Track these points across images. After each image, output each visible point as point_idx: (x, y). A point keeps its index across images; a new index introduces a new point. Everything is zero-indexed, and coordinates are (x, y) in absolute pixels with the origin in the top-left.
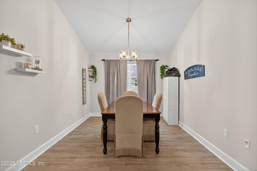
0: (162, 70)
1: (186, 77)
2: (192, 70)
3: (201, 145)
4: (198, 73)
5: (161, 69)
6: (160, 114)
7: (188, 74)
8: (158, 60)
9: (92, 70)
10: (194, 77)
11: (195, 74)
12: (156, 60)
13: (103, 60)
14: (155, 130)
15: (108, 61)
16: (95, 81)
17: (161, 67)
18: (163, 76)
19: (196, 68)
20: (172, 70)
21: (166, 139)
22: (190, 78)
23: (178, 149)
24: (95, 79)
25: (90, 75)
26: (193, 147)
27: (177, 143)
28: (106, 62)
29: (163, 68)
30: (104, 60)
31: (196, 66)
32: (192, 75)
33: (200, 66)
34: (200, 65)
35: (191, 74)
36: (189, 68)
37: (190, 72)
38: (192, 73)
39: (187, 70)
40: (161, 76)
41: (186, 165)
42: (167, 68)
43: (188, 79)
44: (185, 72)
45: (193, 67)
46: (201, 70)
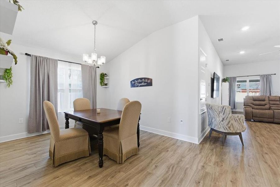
4: (146, 84)
5: (101, 77)
7: (135, 83)
8: (98, 67)
10: (141, 86)
11: (143, 84)
13: (26, 54)
16: (9, 85)
17: (101, 74)
19: (144, 80)
22: (138, 86)
24: (8, 81)
26: (150, 135)
28: (34, 58)
29: (103, 76)
30: (29, 55)
31: (145, 78)
32: (140, 84)
33: (148, 79)
36: (137, 79)
37: (138, 82)
39: (134, 80)
40: (101, 83)
41: (159, 145)
42: (106, 76)
43: (134, 87)
44: (131, 82)
45: (141, 79)
46: (149, 81)
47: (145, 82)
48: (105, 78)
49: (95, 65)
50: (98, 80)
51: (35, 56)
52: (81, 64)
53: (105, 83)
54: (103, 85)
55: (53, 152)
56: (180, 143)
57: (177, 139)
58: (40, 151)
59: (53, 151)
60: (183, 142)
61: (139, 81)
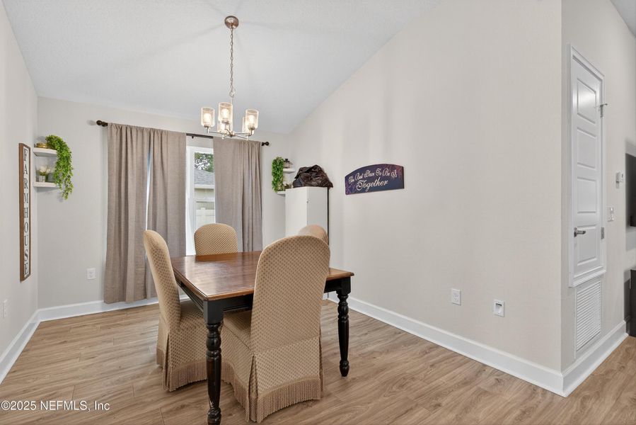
0: (278, 170)
1: (351, 189)
2: (369, 174)
3: (400, 332)
4: (386, 182)
5: (274, 167)
6: (349, 278)
7: (356, 182)
8: (267, 144)
9: (54, 152)
10: (372, 189)
11: (378, 183)
12: (263, 144)
13: (99, 123)
14: (339, 317)
15: (120, 128)
16: (66, 194)
17: (275, 162)
18: (278, 183)
19: (381, 171)
20: (310, 170)
21: (331, 337)
22: (363, 191)
23: (373, 352)
24: (63, 186)
25: (43, 170)
26: (392, 339)
27: (358, 338)
28: (114, 130)
29: (279, 165)
30: (104, 124)
31: (383, 167)
32: (370, 185)
33: (392, 167)
34: (393, 165)
35: (367, 183)
36: (362, 170)
37: (364, 179)
38: (370, 180)
39: (354, 174)
40: (274, 184)
41: (413, 379)
42: (287, 165)
43: (355, 193)
44: (347, 178)
45: (373, 168)
46: (394, 175)
47: (383, 179)
48: (285, 170)
49: (231, 136)
50: (268, 177)
51: (116, 125)
52: (211, 137)
53: (285, 183)
54: (280, 188)
55: (165, 352)
56: (492, 380)
57: (485, 365)
58: (106, 352)
59: (165, 349)
60: (502, 379)
61: (366, 176)
